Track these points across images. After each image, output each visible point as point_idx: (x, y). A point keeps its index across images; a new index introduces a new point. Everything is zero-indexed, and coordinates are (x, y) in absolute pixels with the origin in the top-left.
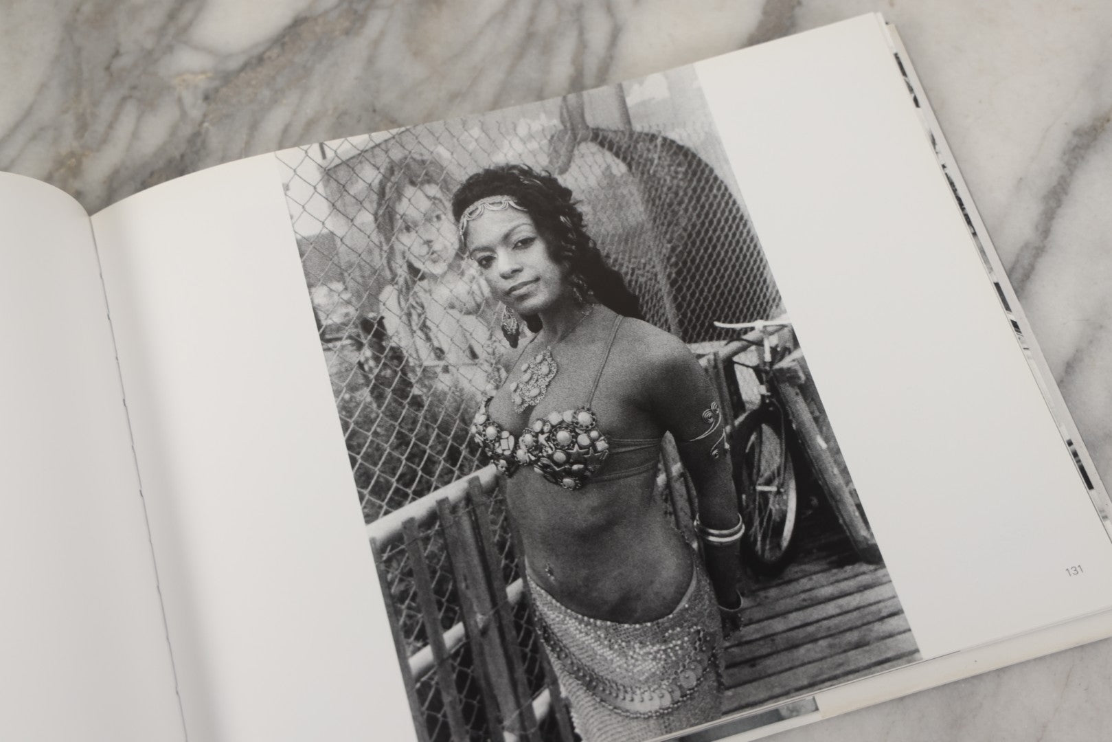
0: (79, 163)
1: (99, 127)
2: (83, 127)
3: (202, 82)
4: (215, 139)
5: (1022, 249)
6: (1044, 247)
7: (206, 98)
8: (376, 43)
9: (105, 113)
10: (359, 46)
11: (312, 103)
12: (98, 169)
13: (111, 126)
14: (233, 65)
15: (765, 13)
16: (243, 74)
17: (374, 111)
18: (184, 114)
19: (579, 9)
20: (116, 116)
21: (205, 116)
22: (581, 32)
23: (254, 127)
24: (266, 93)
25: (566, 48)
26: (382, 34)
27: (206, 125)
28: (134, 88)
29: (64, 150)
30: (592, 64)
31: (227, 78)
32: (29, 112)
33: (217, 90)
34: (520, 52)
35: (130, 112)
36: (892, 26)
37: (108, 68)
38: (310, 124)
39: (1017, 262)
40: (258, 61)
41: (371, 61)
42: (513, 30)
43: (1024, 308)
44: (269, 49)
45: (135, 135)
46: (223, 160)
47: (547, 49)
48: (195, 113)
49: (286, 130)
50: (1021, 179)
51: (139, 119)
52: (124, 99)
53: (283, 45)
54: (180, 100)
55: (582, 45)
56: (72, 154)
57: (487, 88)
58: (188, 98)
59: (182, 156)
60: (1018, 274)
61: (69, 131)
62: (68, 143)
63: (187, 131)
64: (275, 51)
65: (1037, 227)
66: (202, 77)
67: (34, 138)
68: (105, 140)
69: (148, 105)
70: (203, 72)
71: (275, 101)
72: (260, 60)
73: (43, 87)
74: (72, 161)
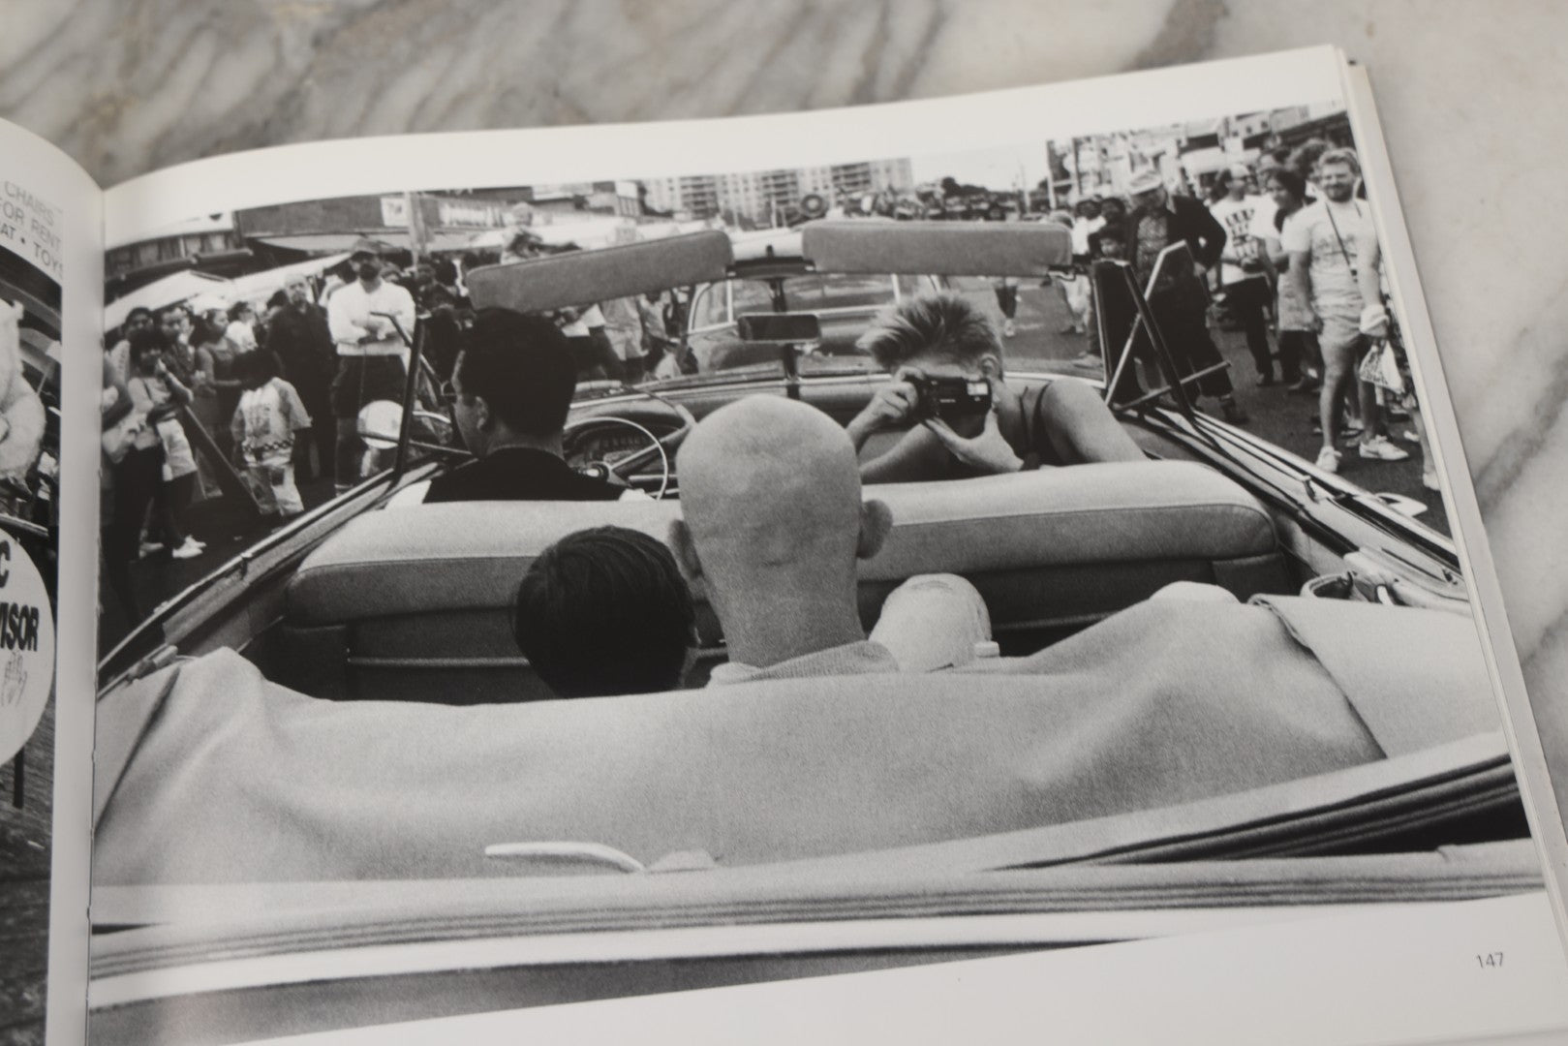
0: (117, 113)
1: (155, 65)
2: (132, 60)
3: (315, 18)
4: (318, 104)
5: (1506, 441)
6: (1543, 441)
7: (318, 42)
9: (168, 44)
11: (468, 70)
12: (142, 125)
13: (173, 65)
15: (1171, 21)
16: (373, 15)
17: (556, 94)
18: (280, 62)
20: (182, 52)
21: (310, 68)
22: (885, 15)
23: (377, 94)
24: (403, 47)
25: (858, 35)
27: (309, 82)
28: (216, 13)
29: (100, 91)
30: (891, 66)
31: (351, 16)
32: (60, 29)
33: (333, 33)
34: (788, 34)
35: (204, 48)
36: (1360, 68)
38: (459, 102)
39: (1495, 458)
41: (564, 19)
43: (1489, 532)
45: (205, 83)
46: (325, 134)
47: (829, 34)
48: (296, 63)
49: (422, 106)
50: (1525, 331)
51: (216, 59)
52: (199, 29)
54: (277, 42)
55: (883, 35)
56: (110, 99)
57: (728, 82)
58: (291, 39)
59: (267, 124)
60: (1494, 478)
61: (112, 64)
62: (108, 81)
63: (279, 86)
65: (1536, 409)
66: (316, 12)
67: (61, 67)
68: (160, 85)
69: (231, 41)
71: (414, 60)
74: (109, 110)
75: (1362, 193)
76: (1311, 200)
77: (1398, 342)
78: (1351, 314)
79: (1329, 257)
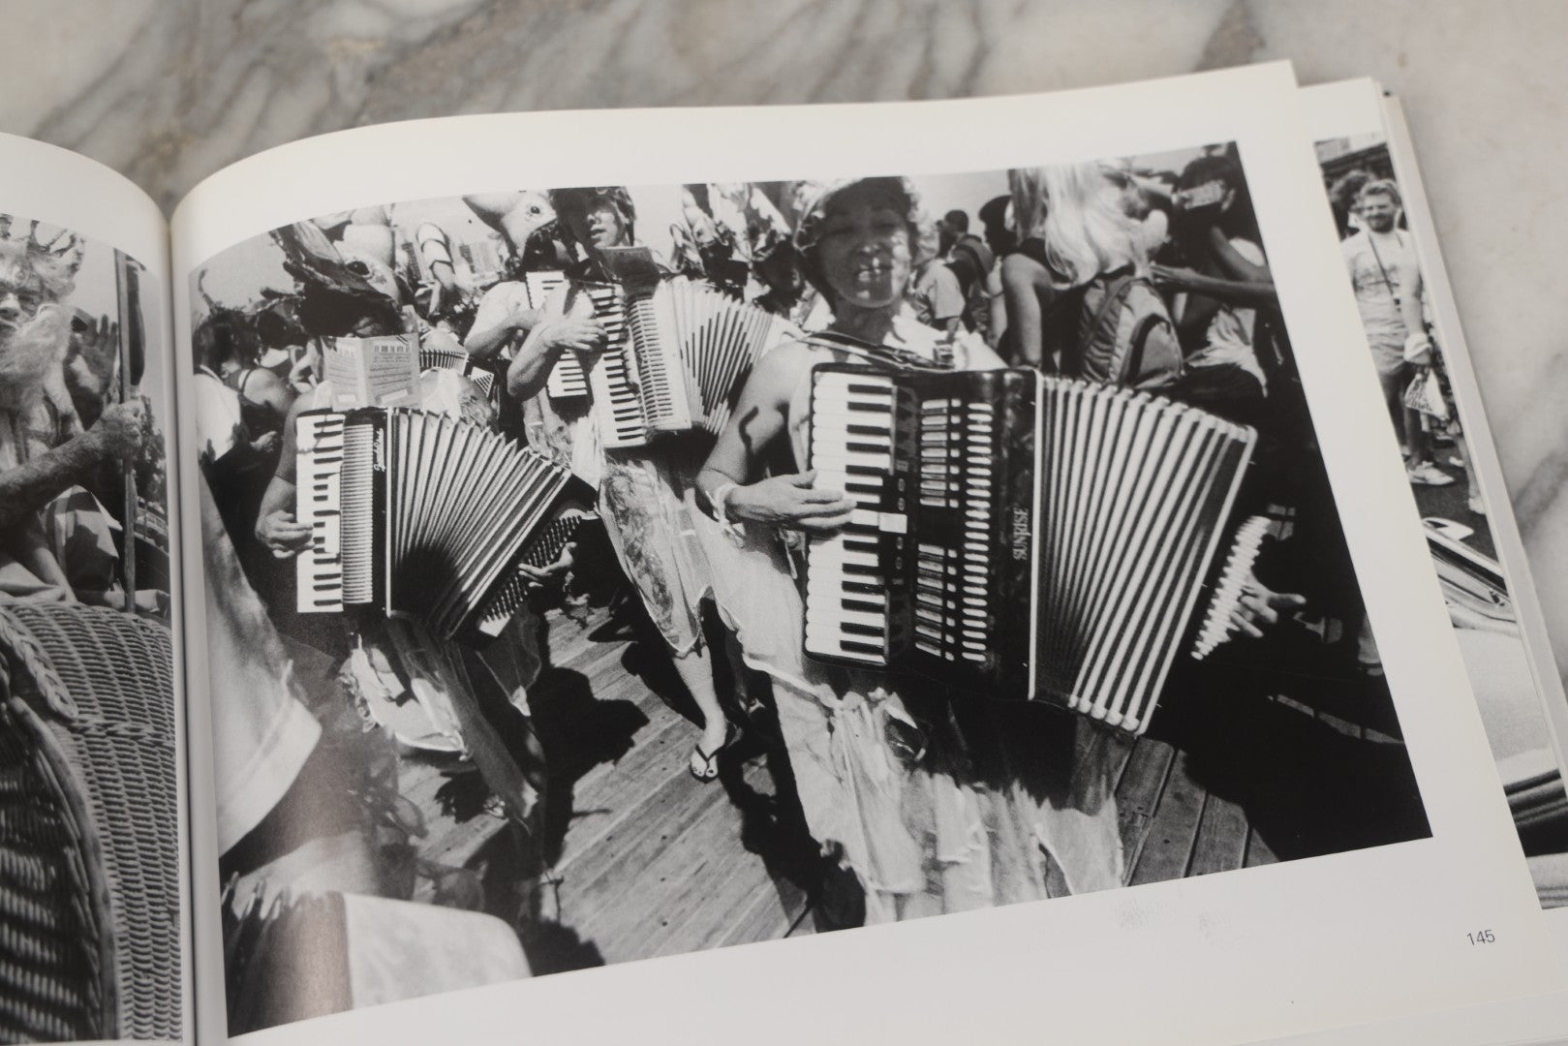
0: (177, 151)
1: (212, 102)
2: (188, 99)
3: (367, 54)
5: (1542, 464)
7: (371, 78)
8: (626, 28)
9: (223, 82)
10: (600, 29)
12: (203, 162)
13: (229, 102)
14: (416, 34)
16: (427, 50)
18: (335, 98)
19: (931, 12)
20: (238, 90)
21: (365, 104)
22: (929, 48)
24: (457, 83)
26: (637, 14)
27: (364, 118)
28: (269, 50)
29: (158, 128)
31: (404, 52)
32: (115, 68)
33: (386, 68)
34: (836, 66)
35: (260, 84)
36: (1395, 99)
37: (236, 17)
39: (1532, 481)
40: (450, 32)
41: (615, 53)
42: (828, 34)
43: (1529, 553)
44: (470, 16)
45: (261, 120)
48: (351, 99)
50: (1558, 357)
51: (271, 96)
52: (254, 65)
53: (492, 13)
54: (332, 78)
55: (928, 68)
56: (168, 137)
58: (344, 75)
60: (1532, 500)
61: (168, 102)
62: (165, 119)
64: (479, 21)
66: (368, 47)
67: (118, 106)
68: (217, 122)
69: (285, 78)
70: (372, 39)
71: (467, 96)
72: (456, 31)
73: (141, 33)
74: (168, 147)
75: (1403, 224)
76: (1354, 231)
77: (1441, 369)
78: (1396, 342)
79: (1373, 287)
